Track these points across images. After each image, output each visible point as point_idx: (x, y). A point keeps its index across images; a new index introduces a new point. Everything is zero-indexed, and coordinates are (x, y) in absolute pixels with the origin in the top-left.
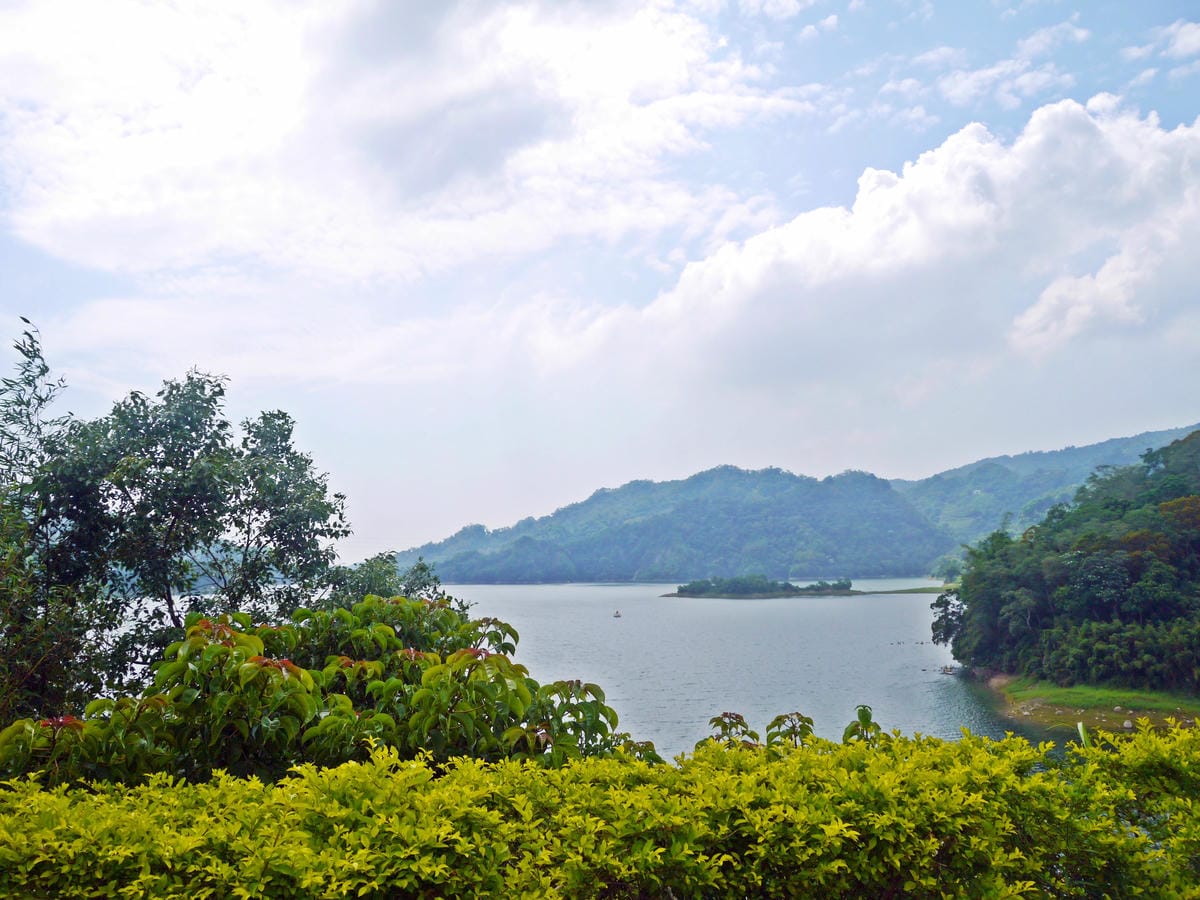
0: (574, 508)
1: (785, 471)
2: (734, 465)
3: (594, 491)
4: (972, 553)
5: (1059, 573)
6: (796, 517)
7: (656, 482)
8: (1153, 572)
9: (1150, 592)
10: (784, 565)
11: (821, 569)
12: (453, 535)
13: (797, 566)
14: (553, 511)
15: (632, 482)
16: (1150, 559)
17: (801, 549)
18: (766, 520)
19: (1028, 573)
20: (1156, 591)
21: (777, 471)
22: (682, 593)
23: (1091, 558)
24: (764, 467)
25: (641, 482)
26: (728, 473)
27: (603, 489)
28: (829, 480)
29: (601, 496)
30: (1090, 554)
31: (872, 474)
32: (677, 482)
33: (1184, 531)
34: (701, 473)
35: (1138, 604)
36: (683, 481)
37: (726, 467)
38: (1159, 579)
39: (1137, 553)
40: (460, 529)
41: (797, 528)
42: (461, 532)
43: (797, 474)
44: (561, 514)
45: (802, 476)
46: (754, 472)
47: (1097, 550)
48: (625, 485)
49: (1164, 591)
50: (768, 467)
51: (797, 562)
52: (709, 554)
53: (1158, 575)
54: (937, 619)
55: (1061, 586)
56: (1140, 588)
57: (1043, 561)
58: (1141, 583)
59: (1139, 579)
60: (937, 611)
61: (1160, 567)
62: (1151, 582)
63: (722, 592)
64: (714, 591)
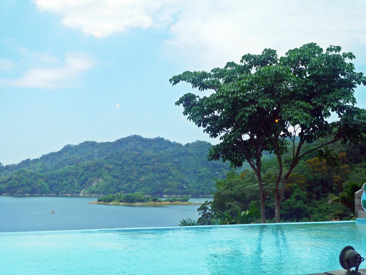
0: (52, 154)
1: (166, 139)
2: (140, 135)
5: (253, 194)
6: (169, 164)
8: (296, 194)
9: (292, 204)
10: (161, 188)
11: (180, 191)
13: (167, 189)
14: (41, 156)
15: (85, 142)
16: (295, 187)
17: (171, 180)
18: (154, 165)
19: (239, 193)
20: (295, 204)
21: (162, 139)
22: (99, 202)
23: (267, 187)
25: (90, 142)
26: (136, 139)
27: (69, 145)
28: (188, 145)
29: (67, 148)
30: (267, 185)
31: (210, 143)
32: (110, 143)
33: (316, 175)
34: (122, 139)
35: (286, 211)
36: (112, 142)
37: (135, 136)
38: (298, 198)
39: (290, 185)
41: (169, 169)
44: (45, 158)
45: (175, 143)
46: (150, 139)
47: (271, 183)
49: (299, 204)
50: (157, 137)
51: (168, 187)
52: (123, 181)
53: (298, 196)
54: (201, 216)
55: (253, 200)
56: (289, 203)
57: (246, 187)
58: (288, 200)
59: (289, 198)
60: (200, 212)
61: (299, 192)
62: (294, 200)
63: (120, 202)
64: (116, 201)
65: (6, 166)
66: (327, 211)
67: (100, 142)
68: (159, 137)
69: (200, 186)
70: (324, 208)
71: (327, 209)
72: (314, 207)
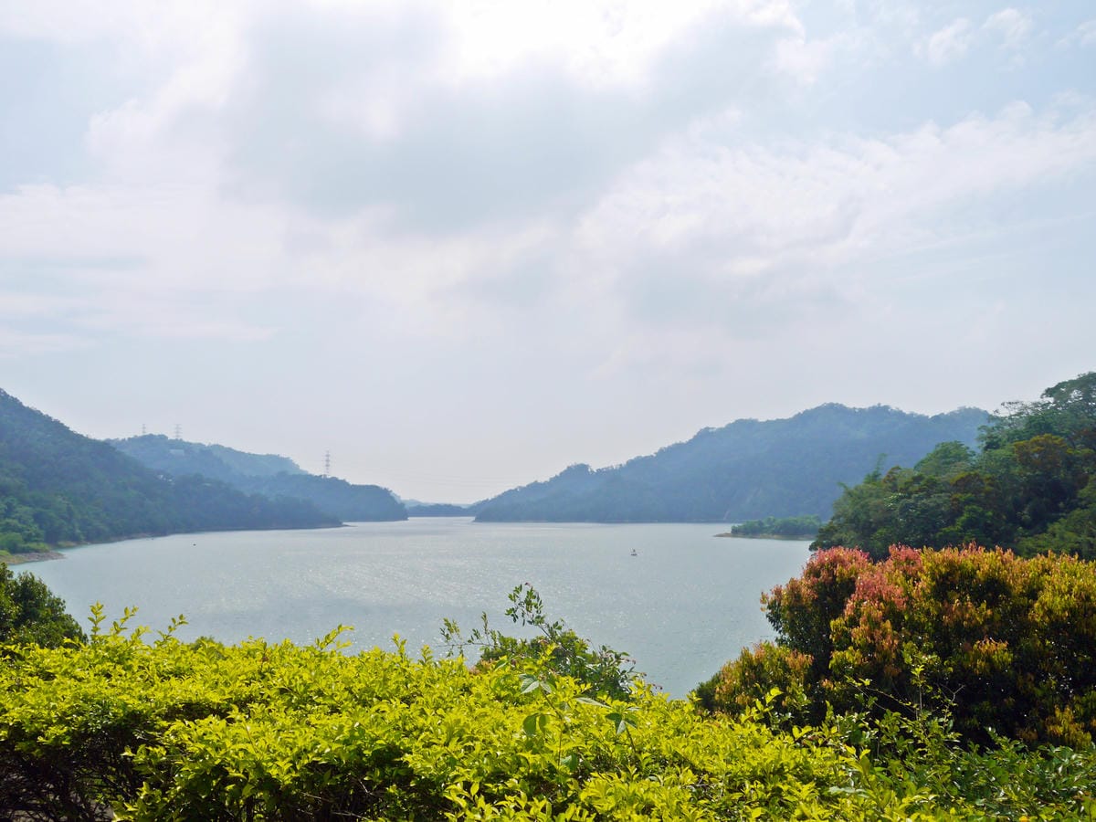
2: (840, 403)
3: (698, 430)
4: (850, 494)
7: (760, 420)
8: (965, 517)
12: (558, 474)
15: (737, 421)
21: (886, 408)
22: (735, 532)
24: (871, 405)
25: (746, 420)
26: (835, 410)
27: (707, 428)
29: (704, 435)
37: (831, 406)
40: (565, 468)
42: (565, 471)
43: (907, 411)
45: (912, 414)
46: (861, 410)
48: (730, 424)
50: (876, 404)
61: (973, 511)
62: (958, 527)
63: (774, 533)
64: (766, 532)
67: (764, 420)
68: (879, 404)
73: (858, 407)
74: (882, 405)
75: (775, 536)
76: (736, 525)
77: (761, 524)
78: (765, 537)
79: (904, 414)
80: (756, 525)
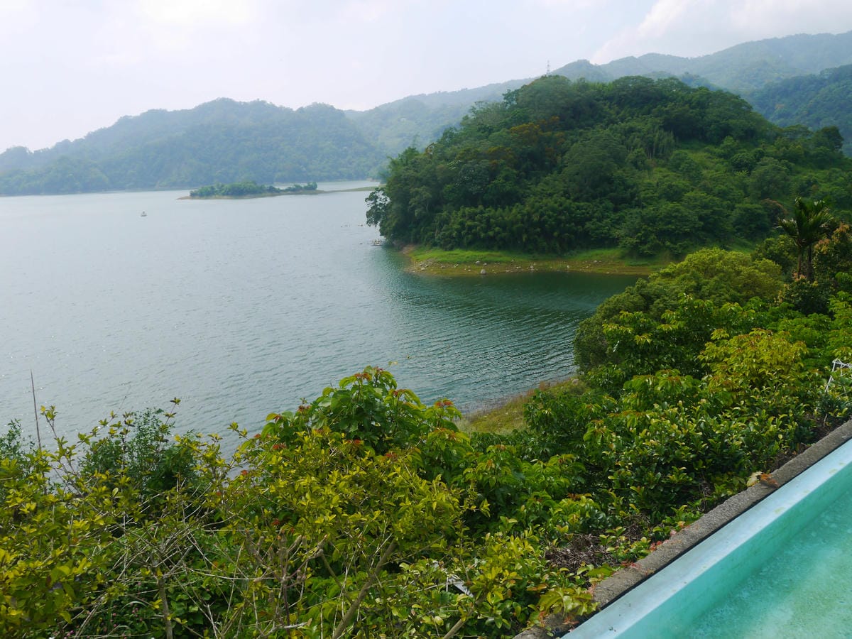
0: (103, 131)
1: (268, 103)
2: (230, 98)
4: (394, 162)
5: (447, 175)
6: (278, 138)
7: (169, 110)
8: (504, 174)
9: (501, 187)
10: (270, 173)
11: (296, 175)
13: (280, 174)
15: (149, 111)
16: (502, 165)
17: (282, 162)
18: (256, 140)
19: (428, 176)
20: (504, 187)
21: (262, 103)
22: (193, 195)
23: (467, 165)
24: (253, 100)
25: (157, 110)
26: (226, 104)
27: (126, 116)
28: (301, 110)
29: (124, 121)
30: (466, 162)
31: (332, 106)
32: (187, 111)
33: (524, 147)
34: (206, 103)
35: (493, 195)
36: (190, 110)
37: (224, 99)
38: (507, 178)
39: (495, 161)
41: (279, 146)
44: (92, 137)
45: (281, 107)
46: (244, 103)
47: (471, 159)
48: (144, 113)
49: (508, 187)
51: (280, 171)
52: (214, 166)
53: (506, 176)
54: (370, 208)
55: (448, 184)
56: (496, 185)
57: (437, 167)
58: (496, 182)
59: (495, 179)
60: (369, 202)
61: (508, 170)
62: (502, 181)
63: (224, 194)
64: (217, 194)
65: (35, 151)
66: (542, 193)
67: (172, 110)
69: (324, 168)
70: (539, 190)
71: (543, 190)
72: (526, 189)
73: (243, 101)
74: (260, 100)
75: (225, 197)
76: (193, 191)
77: (212, 188)
78: (216, 198)
79: (276, 107)
80: (209, 189)
